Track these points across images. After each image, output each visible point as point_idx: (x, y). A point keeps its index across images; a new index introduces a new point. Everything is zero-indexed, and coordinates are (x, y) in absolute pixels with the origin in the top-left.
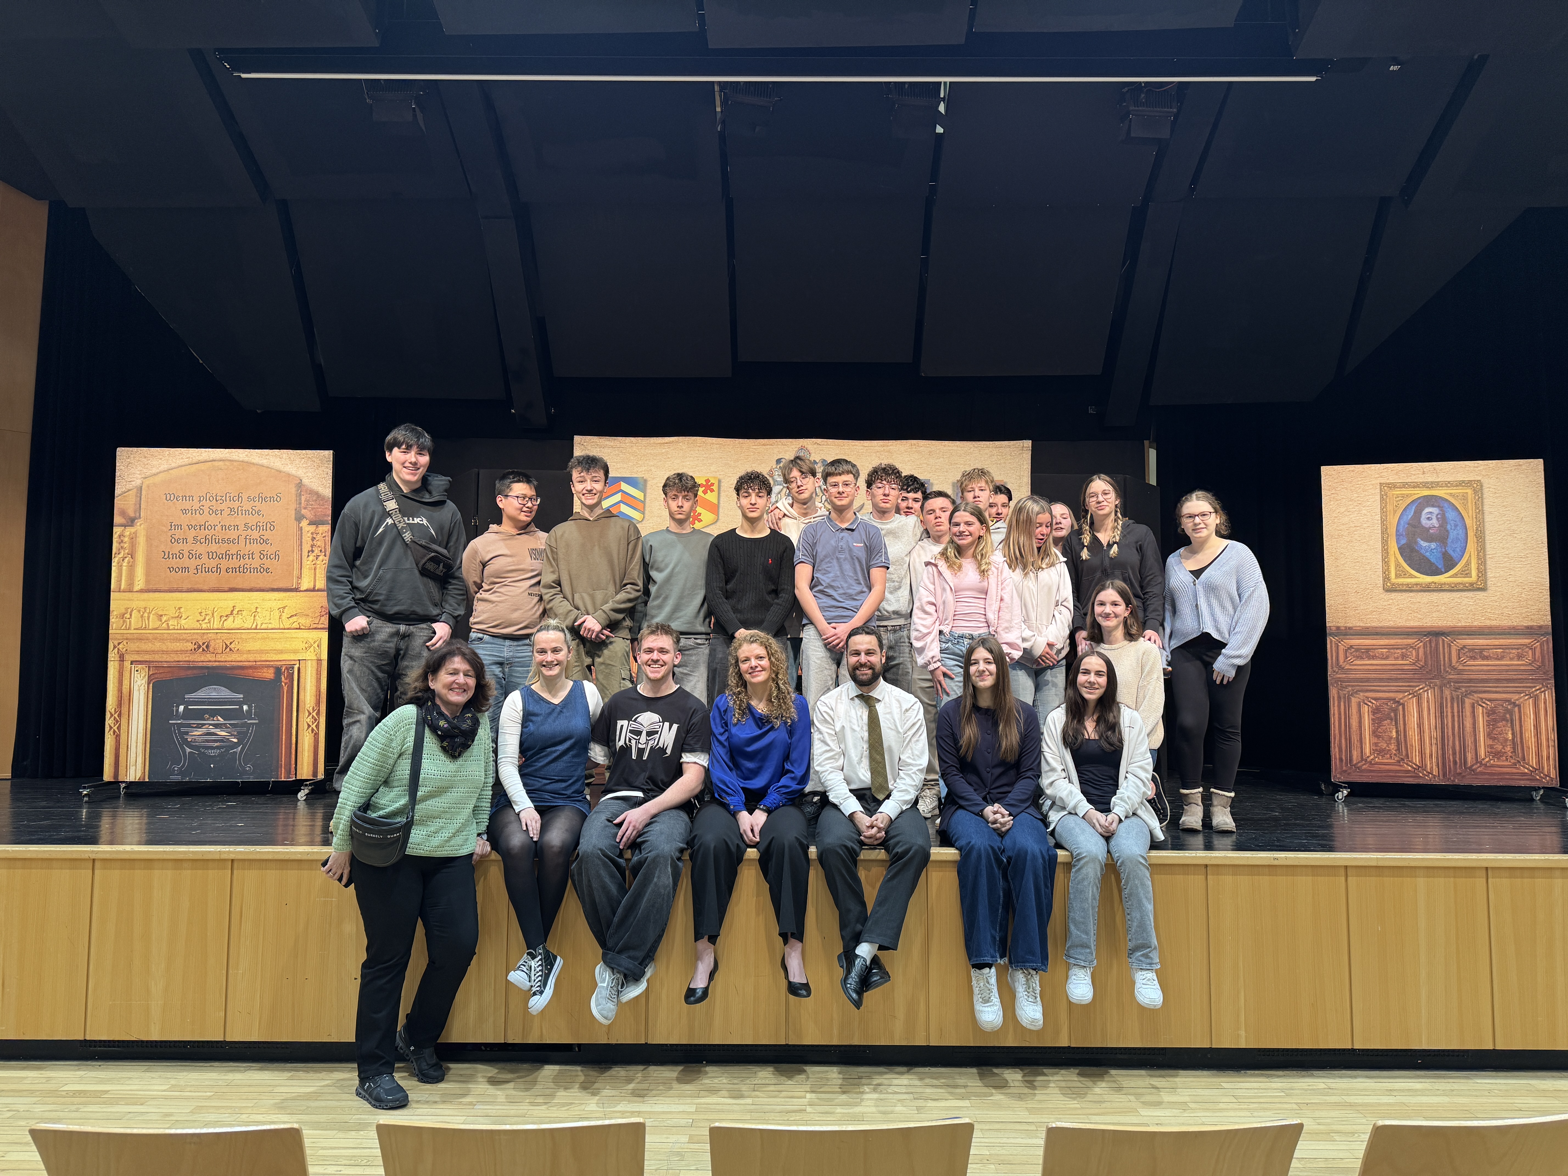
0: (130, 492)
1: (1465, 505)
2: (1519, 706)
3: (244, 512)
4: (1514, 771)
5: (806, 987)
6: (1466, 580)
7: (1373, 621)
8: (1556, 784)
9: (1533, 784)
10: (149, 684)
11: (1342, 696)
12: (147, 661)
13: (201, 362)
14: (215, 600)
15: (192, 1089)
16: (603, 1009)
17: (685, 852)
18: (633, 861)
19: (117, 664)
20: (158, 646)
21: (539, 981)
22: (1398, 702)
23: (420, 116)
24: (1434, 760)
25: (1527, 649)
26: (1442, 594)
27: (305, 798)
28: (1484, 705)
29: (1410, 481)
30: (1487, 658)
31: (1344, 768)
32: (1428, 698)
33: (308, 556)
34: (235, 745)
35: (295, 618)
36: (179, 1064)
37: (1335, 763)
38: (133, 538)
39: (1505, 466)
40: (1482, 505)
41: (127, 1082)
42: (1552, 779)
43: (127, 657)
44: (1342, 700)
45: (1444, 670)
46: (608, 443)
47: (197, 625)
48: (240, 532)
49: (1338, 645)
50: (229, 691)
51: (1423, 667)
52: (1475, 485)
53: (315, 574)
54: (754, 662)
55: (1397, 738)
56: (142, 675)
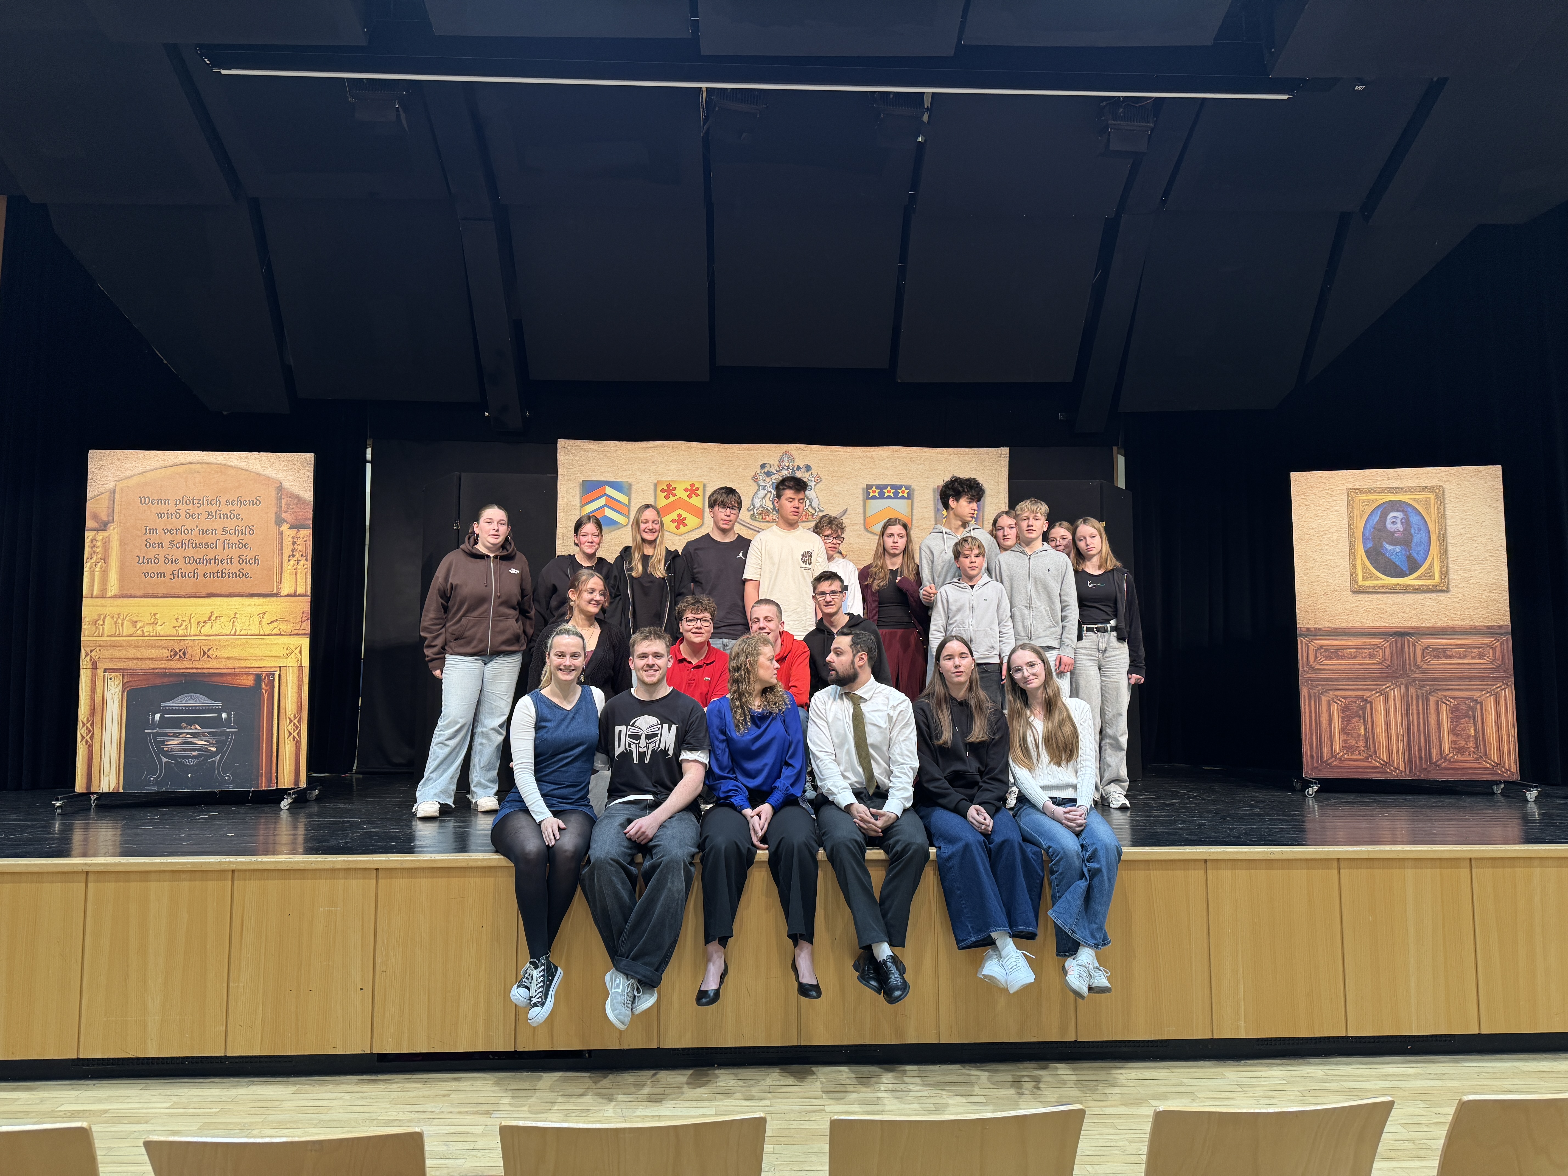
0: (103, 496)
1: (1428, 510)
2: (1481, 703)
3: (222, 516)
4: (1477, 765)
5: (817, 988)
6: (1430, 582)
7: (1342, 623)
8: (1517, 778)
9: (1495, 778)
10: (123, 692)
11: (1312, 695)
12: (121, 669)
13: (165, 362)
14: (192, 606)
15: (196, 1105)
16: (620, 1014)
17: (696, 856)
18: (644, 866)
19: (89, 672)
20: (132, 653)
21: (540, 992)
22: (1366, 700)
23: (403, 116)
24: (1401, 756)
25: (1488, 648)
26: (1407, 595)
27: (288, 807)
28: (1447, 702)
29: (1375, 486)
30: (1450, 657)
31: (1315, 765)
32: (1394, 696)
33: (289, 560)
34: (214, 754)
35: (275, 624)
36: (177, 1081)
37: (1307, 760)
38: (106, 543)
39: (1465, 472)
40: (1444, 510)
42: (1513, 774)
43: (100, 665)
44: (1313, 699)
45: (1410, 668)
46: (592, 447)
47: (174, 632)
48: (218, 536)
49: (1308, 646)
50: (207, 699)
51: (1389, 665)
52: (1437, 491)
53: (296, 579)
55: (1365, 734)
56: (116, 683)
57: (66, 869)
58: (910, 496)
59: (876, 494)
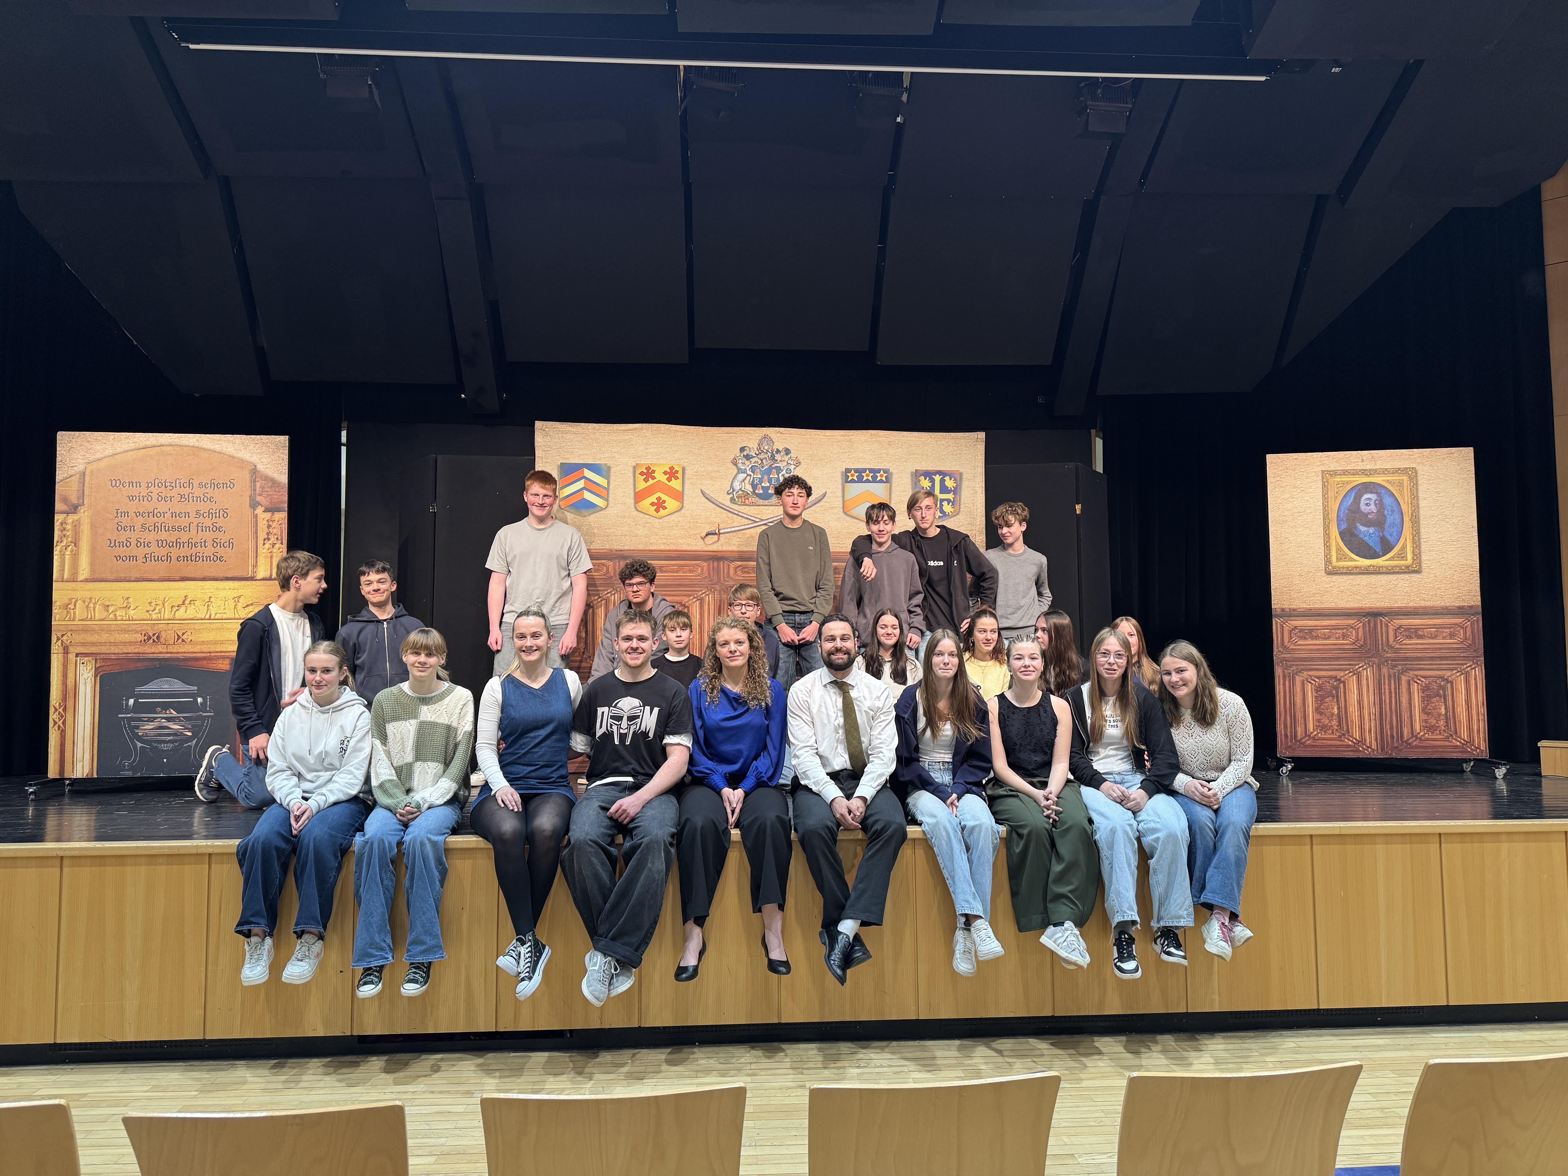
0: (73, 478)
1: (1401, 491)
2: (1452, 683)
3: (195, 499)
4: (1447, 744)
5: (786, 964)
6: (1402, 562)
7: (1316, 604)
8: (1486, 755)
9: (1465, 756)
10: (96, 677)
11: (1287, 675)
12: (93, 654)
13: (135, 343)
14: (166, 590)
15: (176, 1088)
16: (597, 993)
18: (624, 847)
19: (61, 656)
20: (105, 637)
21: (528, 967)
22: (1339, 680)
23: (376, 92)
24: (1373, 735)
25: (1459, 628)
26: (1379, 577)
28: (1419, 682)
29: (1350, 468)
30: (1421, 637)
31: (1289, 744)
32: (1367, 675)
33: (264, 544)
34: (190, 739)
36: (156, 1064)
37: (1281, 739)
38: (76, 526)
39: (1438, 453)
40: (1417, 492)
41: (104, 1085)
42: (1482, 751)
43: (71, 649)
44: (1287, 679)
45: (1382, 648)
46: (570, 429)
47: (147, 616)
48: (191, 519)
49: (1283, 626)
50: (182, 683)
51: (1362, 646)
52: (1410, 473)
54: (733, 647)
55: (1339, 714)
56: (88, 668)
57: (41, 854)
58: (888, 480)
59: (855, 478)
